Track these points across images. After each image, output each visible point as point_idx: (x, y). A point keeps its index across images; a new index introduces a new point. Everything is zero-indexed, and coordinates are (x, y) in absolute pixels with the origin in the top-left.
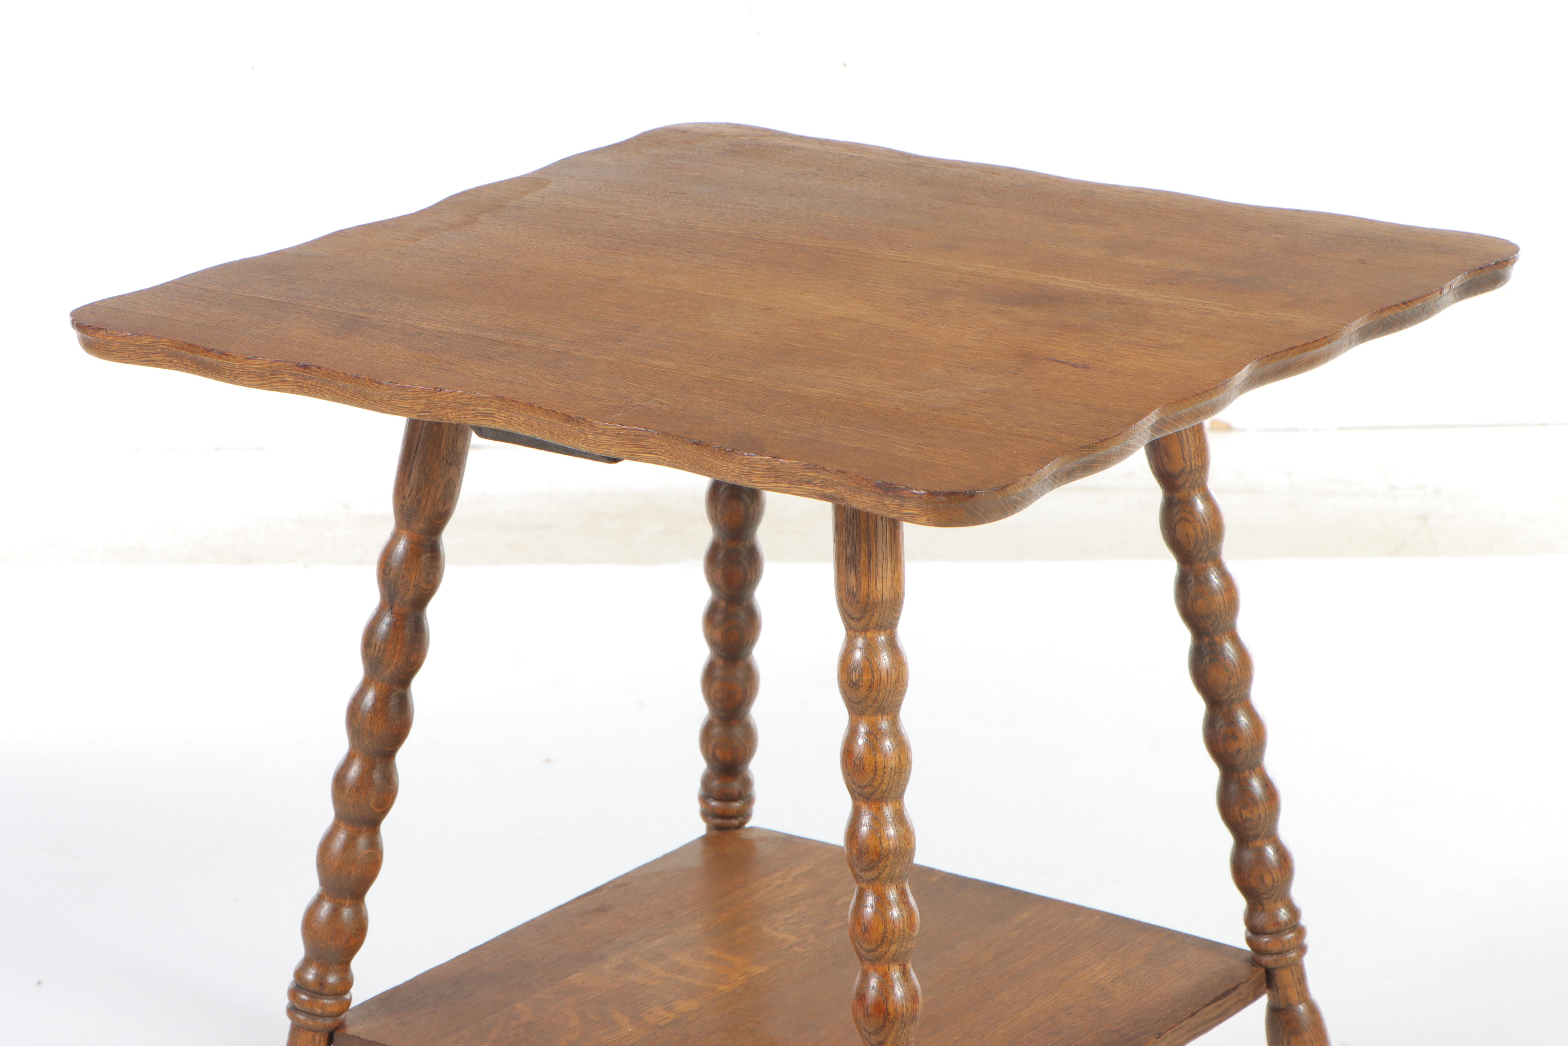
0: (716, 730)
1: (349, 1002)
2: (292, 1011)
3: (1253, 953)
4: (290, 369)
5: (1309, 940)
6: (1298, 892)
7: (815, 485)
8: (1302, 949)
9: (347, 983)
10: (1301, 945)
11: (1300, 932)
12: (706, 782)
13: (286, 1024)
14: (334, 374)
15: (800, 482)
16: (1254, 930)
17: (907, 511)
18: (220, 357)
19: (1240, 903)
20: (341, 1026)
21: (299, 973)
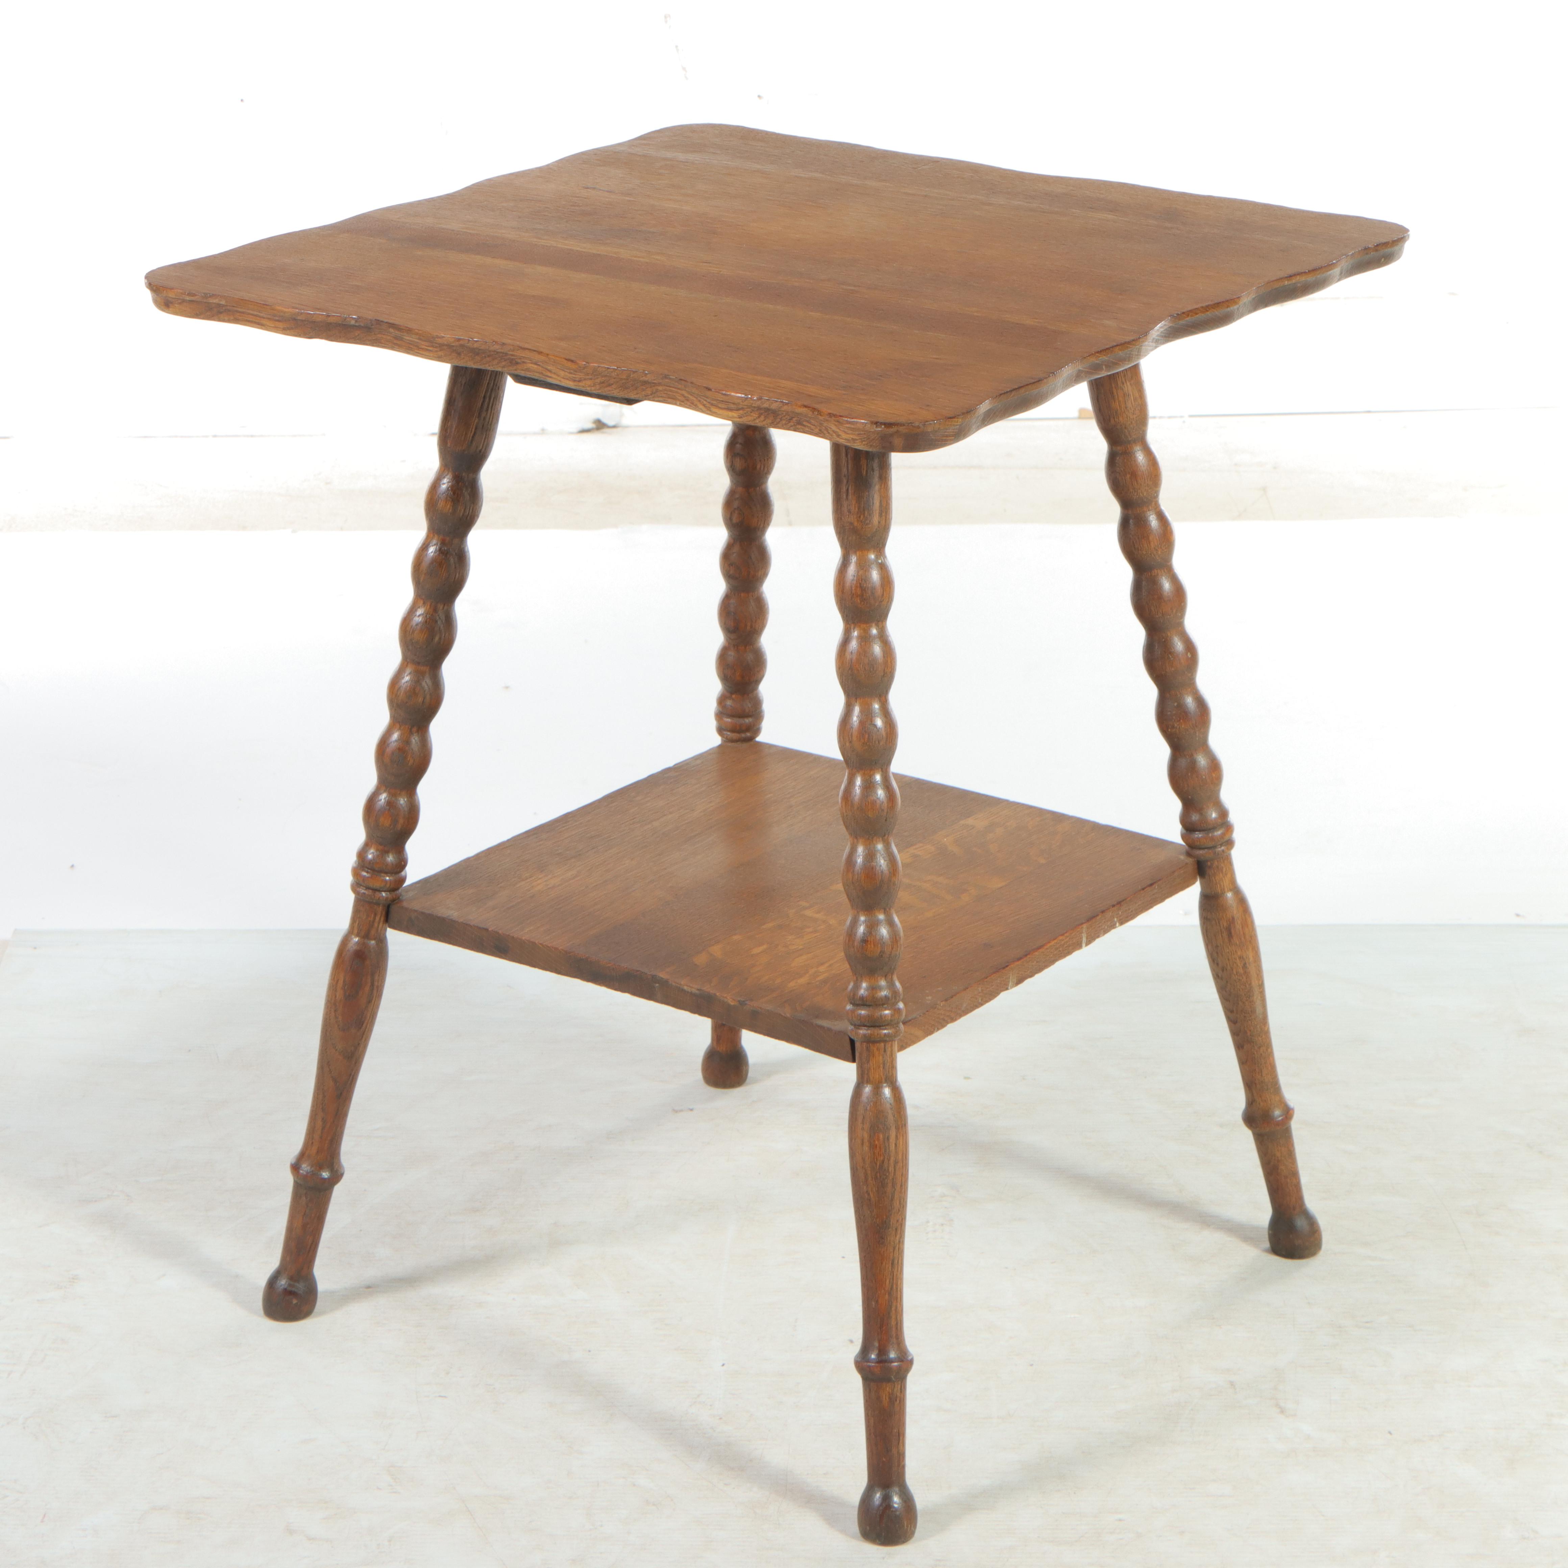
0: (731, 653)
1: (403, 880)
2: (355, 887)
3: (1187, 847)
5: (1236, 835)
6: (1228, 794)
8: (1230, 843)
9: (402, 864)
10: (1229, 840)
11: (1228, 827)
12: (721, 701)
13: (351, 897)
16: (1188, 827)
19: (1176, 805)
20: (396, 900)
21: (361, 855)
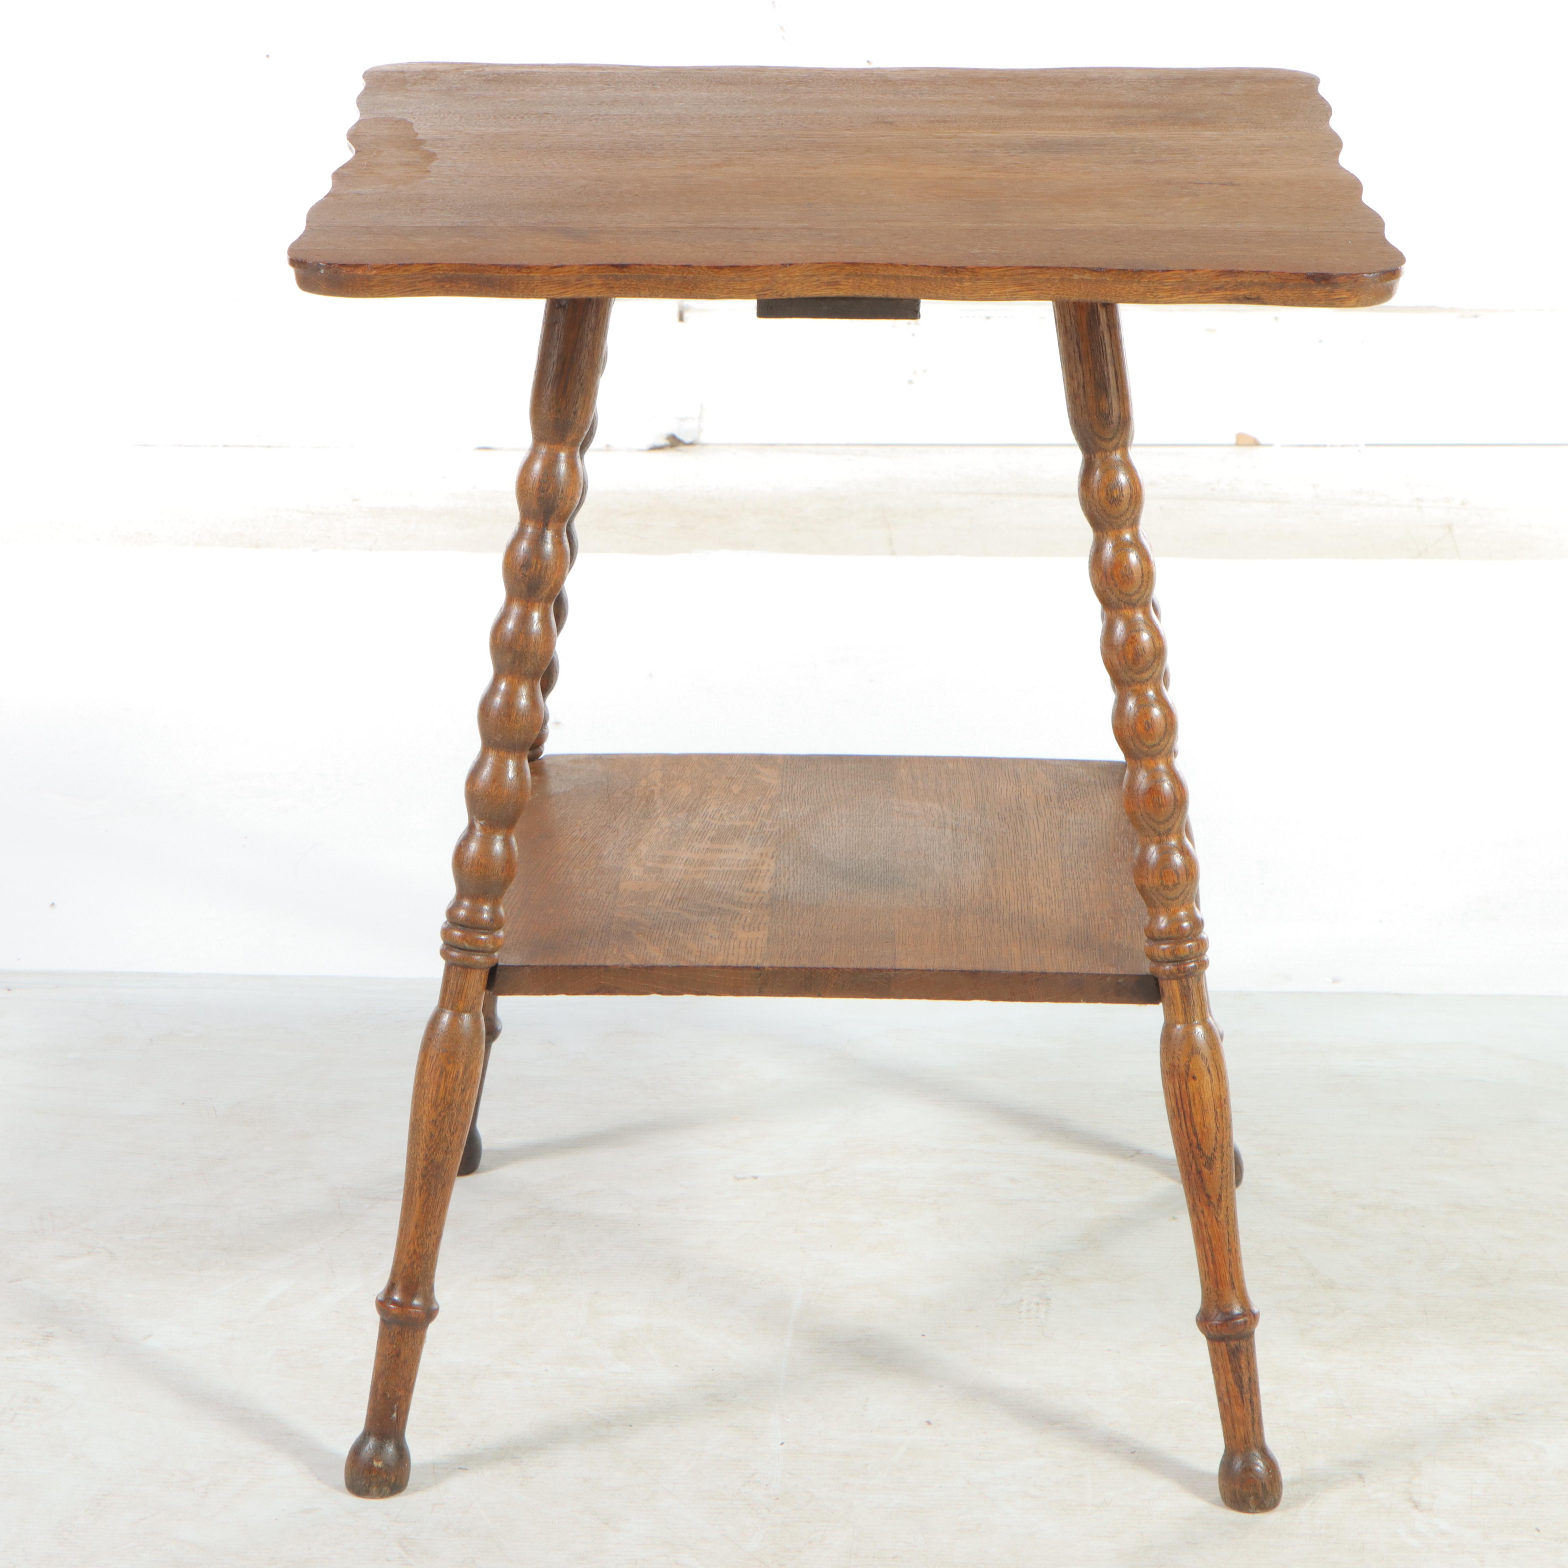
4: (604, 271)
7: (1226, 290)
14: (660, 267)
15: (1208, 291)
17: (1337, 297)
18: (519, 271)
